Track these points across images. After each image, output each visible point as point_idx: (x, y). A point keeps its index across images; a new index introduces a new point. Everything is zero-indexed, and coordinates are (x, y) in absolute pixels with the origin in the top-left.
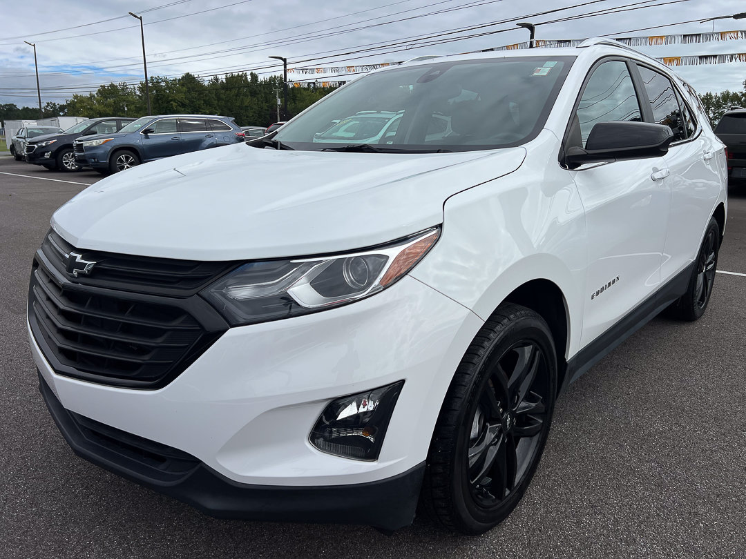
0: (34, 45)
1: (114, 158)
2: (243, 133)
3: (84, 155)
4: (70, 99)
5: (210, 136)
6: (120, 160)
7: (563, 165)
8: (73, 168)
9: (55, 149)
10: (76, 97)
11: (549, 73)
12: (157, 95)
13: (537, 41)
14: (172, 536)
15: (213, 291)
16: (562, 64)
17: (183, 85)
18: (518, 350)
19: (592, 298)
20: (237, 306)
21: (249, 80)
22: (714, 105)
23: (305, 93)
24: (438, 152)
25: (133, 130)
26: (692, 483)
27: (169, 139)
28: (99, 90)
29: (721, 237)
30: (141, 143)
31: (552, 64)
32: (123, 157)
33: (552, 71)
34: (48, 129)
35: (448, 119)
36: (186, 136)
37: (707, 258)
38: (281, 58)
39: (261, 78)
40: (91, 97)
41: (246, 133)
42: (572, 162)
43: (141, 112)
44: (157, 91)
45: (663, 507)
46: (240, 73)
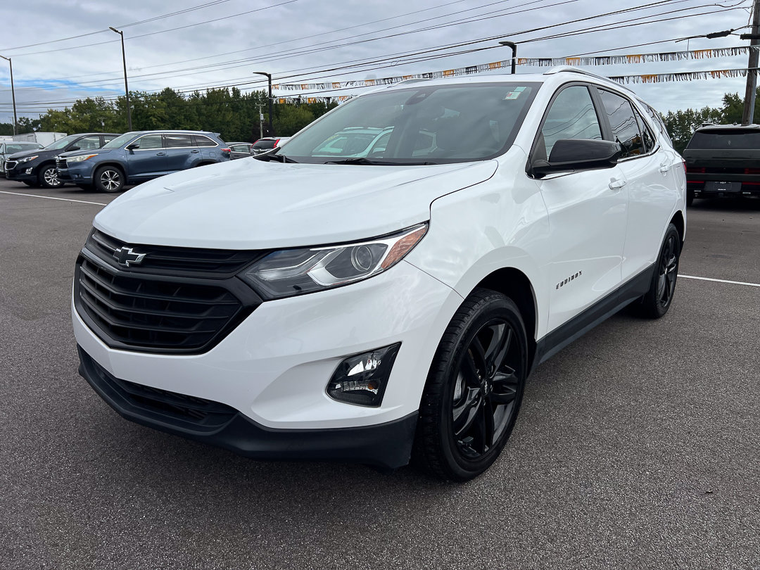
0: (10, 60)
1: (98, 174)
2: (229, 148)
3: (68, 171)
4: (44, 114)
5: (195, 152)
6: (105, 176)
7: (530, 175)
8: (55, 184)
9: (36, 165)
10: (50, 112)
11: (519, 97)
12: (136, 110)
13: (519, 59)
14: (203, 490)
15: (248, 274)
16: (530, 89)
17: (162, 100)
18: (493, 328)
19: (557, 288)
20: (268, 286)
21: (231, 95)
22: (694, 121)
23: (288, 108)
24: (425, 164)
25: (117, 146)
26: (643, 443)
27: (154, 155)
28: (75, 105)
29: (682, 243)
30: (126, 159)
31: (522, 89)
32: (107, 173)
33: (522, 95)
34: (27, 145)
35: (434, 135)
36: (172, 151)
37: (668, 261)
38: (265, 74)
39: (243, 93)
40: (66, 112)
41: (232, 148)
42: (537, 172)
43: (119, 127)
44: (135, 106)
45: (617, 461)
46: (222, 89)
